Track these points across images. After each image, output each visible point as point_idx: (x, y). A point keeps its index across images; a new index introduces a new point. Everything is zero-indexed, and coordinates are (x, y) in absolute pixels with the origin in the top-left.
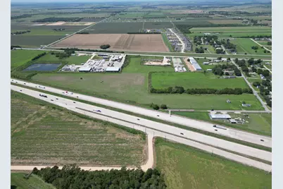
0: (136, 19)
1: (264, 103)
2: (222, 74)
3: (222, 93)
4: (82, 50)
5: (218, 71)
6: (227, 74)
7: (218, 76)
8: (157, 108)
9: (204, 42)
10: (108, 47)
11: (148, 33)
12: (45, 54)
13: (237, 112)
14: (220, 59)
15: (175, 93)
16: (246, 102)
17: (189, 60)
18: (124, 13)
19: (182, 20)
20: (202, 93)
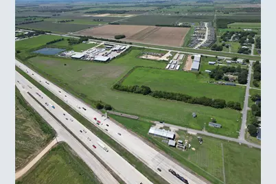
0: (178, 12)
1: (244, 126)
3: (195, 102)
4: (96, 39)
5: (217, 75)
6: (227, 79)
7: (214, 80)
9: (234, 38)
10: (123, 37)
11: (179, 26)
12: (63, 39)
13: (191, 132)
14: (235, 59)
15: (139, 93)
17: (193, 58)
19: (231, 14)
20: (169, 98)
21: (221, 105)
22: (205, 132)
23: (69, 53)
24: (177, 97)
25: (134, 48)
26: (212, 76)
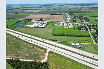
0: (55, 10)
1: (94, 41)
2: (81, 29)
3: (78, 36)
4: (33, 20)
5: (79, 28)
6: (83, 30)
7: (79, 30)
8: (53, 41)
9: (77, 18)
10: (43, 19)
11: (58, 14)
12: (21, 21)
13: (82, 44)
14: (82, 24)
15: (61, 36)
16: (87, 40)
17: (70, 24)
18: (51, 7)
19: (72, 10)
20: (71, 36)
21: (85, 36)
22: (85, 43)
23: (28, 26)
24: (73, 35)
25: (49, 22)
26: (78, 29)
